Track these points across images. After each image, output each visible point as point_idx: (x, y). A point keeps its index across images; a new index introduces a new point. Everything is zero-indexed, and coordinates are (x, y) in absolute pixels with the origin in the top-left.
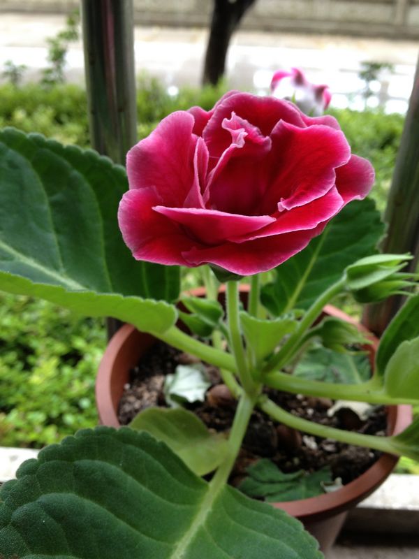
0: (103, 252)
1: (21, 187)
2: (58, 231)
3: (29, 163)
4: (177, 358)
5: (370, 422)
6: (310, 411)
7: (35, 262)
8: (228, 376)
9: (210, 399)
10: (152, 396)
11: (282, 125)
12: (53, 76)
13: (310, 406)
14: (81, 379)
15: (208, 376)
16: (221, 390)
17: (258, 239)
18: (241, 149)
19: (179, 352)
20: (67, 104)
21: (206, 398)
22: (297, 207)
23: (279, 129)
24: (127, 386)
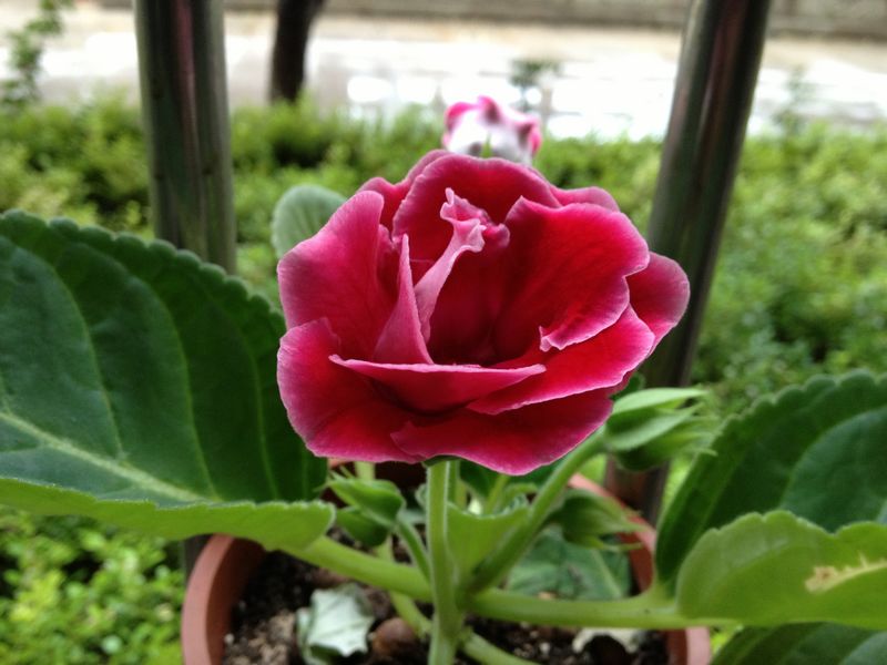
0: (190, 415)
1: (43, 314)
2: (109, 386)
3: (53, 270)
4: (309, 577)
5: (643, 654)
6: (545, 647)
7: (74, 446)
8: (405, 605)
9: (377, 646)
10: (278, 654)
11: (523, 205)
12: (19, 93)
13: (543, 638)
14: (102, 605)
15: (368, 604)
16: (394, 627)
17: (525, 406)
18: (479, 253)
19: (310, 567)
20: (48, 137)
21: (369, 643)
22: (574, 344)
23: (518, 211)
24: (229, 638)
